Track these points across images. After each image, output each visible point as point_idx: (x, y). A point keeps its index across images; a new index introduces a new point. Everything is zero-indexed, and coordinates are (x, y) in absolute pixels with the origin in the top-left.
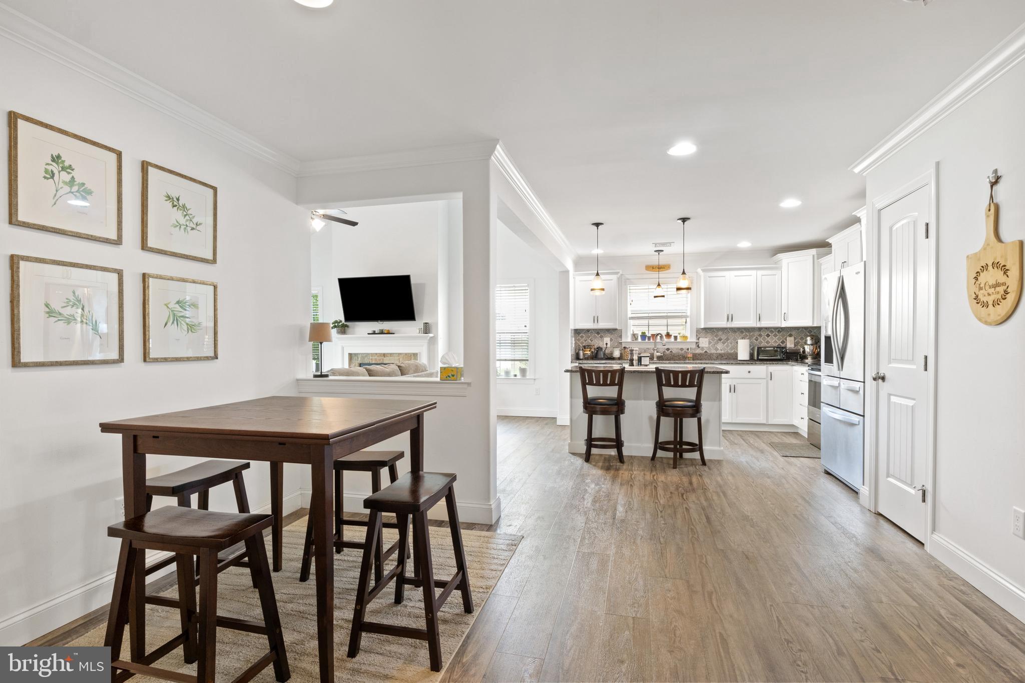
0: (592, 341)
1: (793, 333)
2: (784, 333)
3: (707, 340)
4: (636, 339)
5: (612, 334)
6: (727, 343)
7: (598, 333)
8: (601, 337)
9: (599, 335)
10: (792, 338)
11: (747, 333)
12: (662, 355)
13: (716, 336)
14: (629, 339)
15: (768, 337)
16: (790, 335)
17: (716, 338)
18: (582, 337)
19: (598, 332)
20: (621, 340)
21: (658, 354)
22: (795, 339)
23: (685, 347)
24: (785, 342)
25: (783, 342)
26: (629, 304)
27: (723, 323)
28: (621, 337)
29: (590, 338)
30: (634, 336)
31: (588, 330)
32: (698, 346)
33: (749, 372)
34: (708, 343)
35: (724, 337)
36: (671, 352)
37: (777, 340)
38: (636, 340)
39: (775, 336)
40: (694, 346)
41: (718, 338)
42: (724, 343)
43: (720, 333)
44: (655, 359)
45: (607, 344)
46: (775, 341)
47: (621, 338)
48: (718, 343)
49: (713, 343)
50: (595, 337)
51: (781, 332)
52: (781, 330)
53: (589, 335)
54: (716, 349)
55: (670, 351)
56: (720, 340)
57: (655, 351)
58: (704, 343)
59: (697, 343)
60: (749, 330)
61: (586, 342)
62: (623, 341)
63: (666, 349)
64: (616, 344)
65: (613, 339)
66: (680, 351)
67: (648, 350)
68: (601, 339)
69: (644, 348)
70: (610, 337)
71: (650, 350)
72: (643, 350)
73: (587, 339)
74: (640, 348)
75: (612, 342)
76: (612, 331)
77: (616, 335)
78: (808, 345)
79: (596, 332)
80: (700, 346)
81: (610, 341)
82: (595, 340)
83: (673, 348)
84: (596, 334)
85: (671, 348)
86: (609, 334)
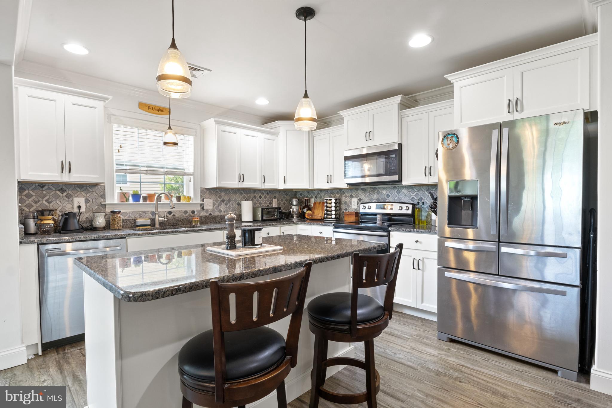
0: (49, 203)
1: (277, 195)
2: (271, 195)
3: (211, 201)
4: (127, 200)
5: (89, 192)
6: (229, 205)
7: (62, 190)
8: (69, 196)
9: (65, 194)
10: (276, 200)
11: (245, 195)
12: (166, 219)
13: (220, 197)
14: (116, 200)
15: (260, 199)
16: (275, 197)
17: (219, 200)
18: (41, 195)
19: (62, 189)
20: (105, 201)
21: (160, 219)
22: (278, 200)
23: (189, 209)
24: (271, 203)
25: (270, 203)
26: (115, 153)
27: (235, 184)
28: (103, 196)
29: (47, 198)
30: (124, 196)
31: (41, 185)
32: (203, 208)
34: (212, 205)
35: (226, 198)
36: (174, 215)
37: (266, 202)
38: (127, 201)
39: (265, 197)
40: (198, 208)
41: (221, 199)
42: (226, 204)
43: (223, 194)
44: (157, 227)
45: (79, 207)
46: (265, 203)
47: (105, 198)
48: (221, 204)
49: (217, 204)
50: (57, 197)
51: (269, 194)
52: (269, 192)
53: (45, 192)
54: (220, 211)
55: (172, 214)
56: (223, 201)
57: (157, 216)
58: (209, 204)
59: (201, 204)
60: (246, 191)
61: (38, 204)
62: (107, 202)
63: (167, 212)
64: (96, 207)
65: (90, 199)
66: (184, 214)
67: (144, 214)
68: (67, 199)
69: (139, 212)
70: (84, 197)
71: (147, 215)
72: (138, 215)
73: (40, 199)
74: (133, 212)
75: (88, 205)
76: (88, 188)
77: (95, 194)
78: (294, 206)
79: (59, 188)
80: (204, 208)
81: (85, 202)
82: (57, 202)
83: (176, 211)
84: (58, 192)
85: (174, 211)
86: (82, 193)
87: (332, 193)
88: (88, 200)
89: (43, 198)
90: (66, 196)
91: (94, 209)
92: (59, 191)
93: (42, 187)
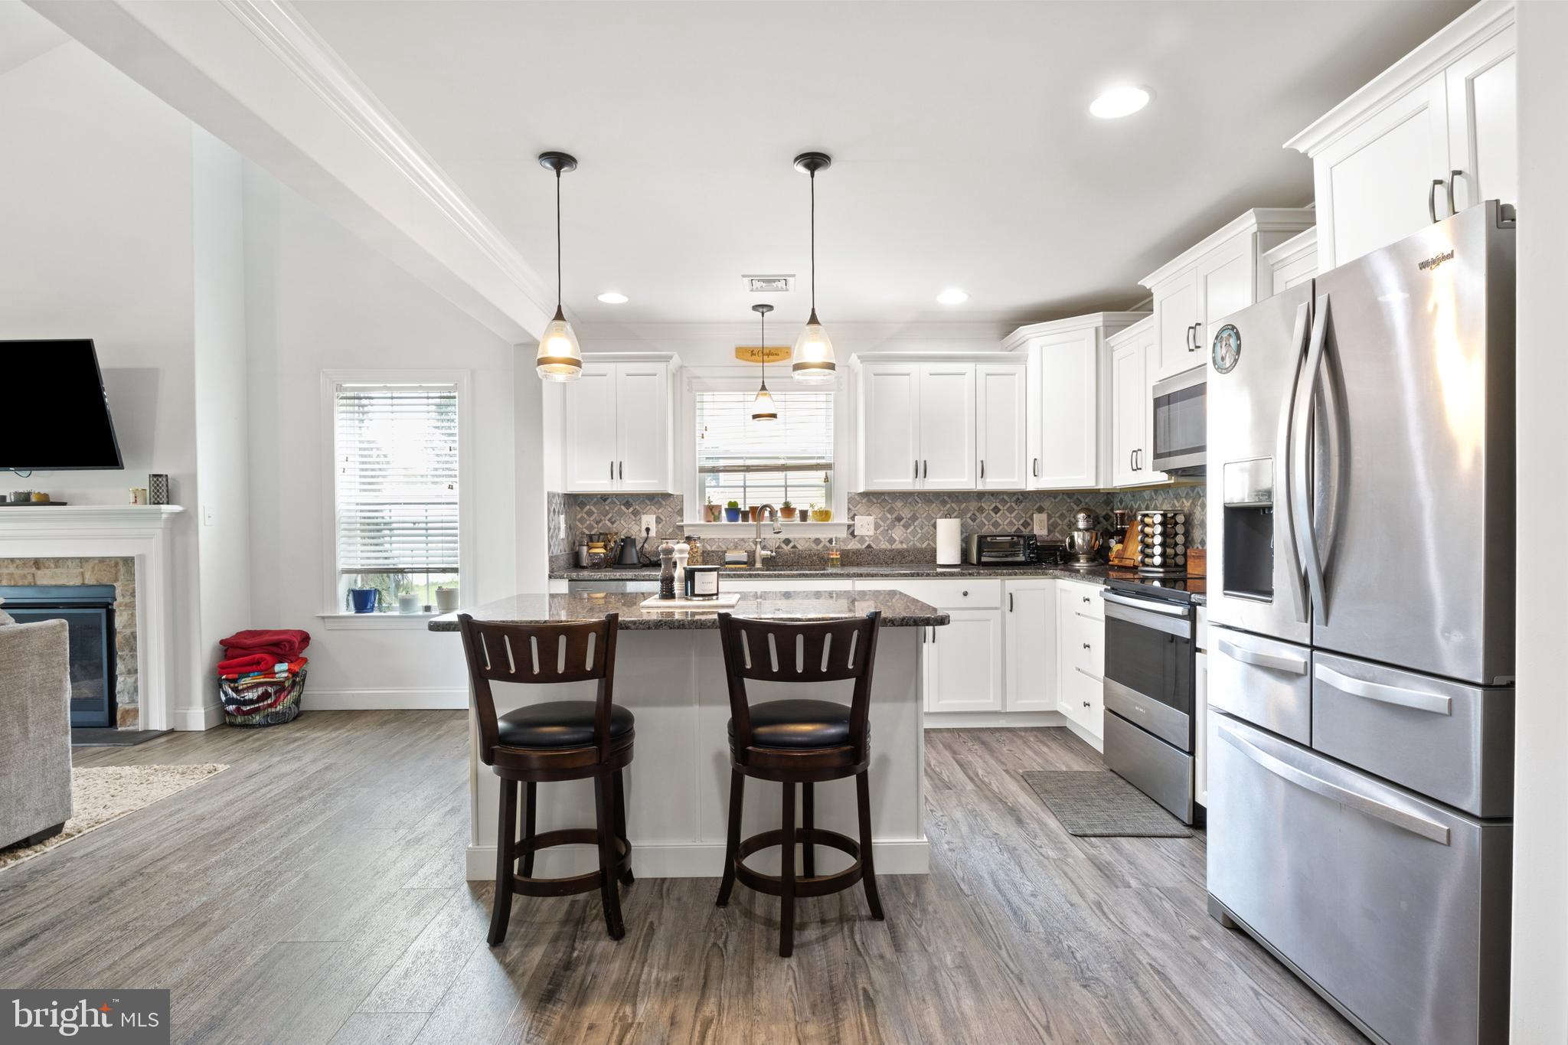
0: (613, 523)
1: (1046, 504)
2: (1028, 505)
3: (871, 519)
4: (717, 518)
5: (661, 506)
6: (913, 527)
7: (628, 505)
8: (636, 513)
9: (631, 509)
10: (1044, 516)
11: (953, 505)
12: (774, 554)
13: (891, 511)
14: (700, 518)
15: (996, 513)
16: (1040, 510)
17: (889, 516)
18: (590, 513)
19: (627, 502)
20: (682, 521)
21: (764, 553)
22: (1049, 517)
23: (824, 535)
24: (1029, 524)
25: (1026, 524)
26: (698, 439)
27: (904, 481)
28: (680, 512)
29: (610, 515)
30: (712, 511)
31: (604, 498)
32: (853, 534)
33: (965, 594)
34: (872, 527)
35: (906, 513)
36: (794, 547)
37: (1014, 521)
38: (715, 520)
39: (1011, 510)
40: (843, 534)
41: (894, 516)
42: (906, 527)
43: (899, 504)
44: (758, 565)
45: (648, 530)
46: (1011, 523)
47: (682, 516)
48: (895, 526)
49: (884, 526)
50: (621, 514)
51: (1021, 502)
52: (1021, 498)
53: (607, 508)
54: (892, 541)
55: (791, 545)
56: (899, 519)
57: (759, 546)
58: (866, 525)
59: (849, 526)
60: (957, 497)
61: (600, 525)
62: (685, 523)
63: (782, 540)
64: (670, 530)
65: (662, 517)
66: (814, 545)
67: (742, 543)
68: (634, 518)
69: (734, 539)
70: (655, 513)
71: (747, 544)
72: (732, 544)
73: (603, 518)
74: (724, 539)
75: (660, 526)
76: (660, 499)
77: (670, 509)
78: (1079, 530)
79: (624, 502)
80: (856, 534)
81: (656, 522)
82: (622, 522)
83: (799, 539)
84: (622, 507)
85: (795, 539)
86: (653, 507)
87: (1176, 498)
88: (660, 518)
89: (605, 516)
90: (632, 513)
91: (668, 533)
92: (624, 505)
93: (605, 500)
